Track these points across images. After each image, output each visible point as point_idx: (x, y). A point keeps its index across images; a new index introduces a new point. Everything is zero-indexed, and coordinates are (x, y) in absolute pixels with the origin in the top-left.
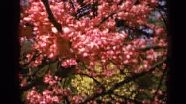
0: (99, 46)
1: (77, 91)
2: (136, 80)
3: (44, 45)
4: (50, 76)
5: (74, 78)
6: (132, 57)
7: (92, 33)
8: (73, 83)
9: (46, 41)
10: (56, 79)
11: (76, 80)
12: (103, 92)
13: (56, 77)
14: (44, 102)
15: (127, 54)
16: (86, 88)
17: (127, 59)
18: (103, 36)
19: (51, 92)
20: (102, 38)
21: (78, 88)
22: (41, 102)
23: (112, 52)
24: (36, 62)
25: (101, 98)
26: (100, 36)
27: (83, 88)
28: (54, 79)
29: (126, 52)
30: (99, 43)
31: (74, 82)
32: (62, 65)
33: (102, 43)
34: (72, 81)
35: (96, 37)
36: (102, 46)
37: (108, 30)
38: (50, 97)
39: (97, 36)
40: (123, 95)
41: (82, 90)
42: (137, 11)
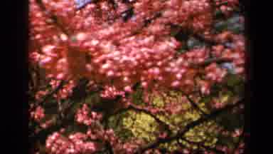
0: (138, 60)
1: (132, 135)
2: (217, 119)
3: (48, 59)
4: (85, 113)
5: (127, 116)
6: (184, 76)
7: (128, 42)
8: (124, 123)
9: (50, 54)
10: (94, 117)
11: (129, 119)
12: (168, 136)
13: (94, 113)
14: (72, 151)
15: (177, 73)
16: (144, 130)
17: (176, 79)
18: (145, 46)
19: (84, 136)
20: (143, 50)
21: (133, 130)
22: (68, 151)
23: (157, 70)
24: (64, 91)
25: (166, 145)
26: (140, 47)
27: (140, 131)
28: (91, 116)
29: (176, 69)
30: (138, 56)
31: (127, 122)
32: (102, 95)
33: (143, 57)
34: (125, 119)
35: (133, 49)
36: (142, 61)
37: (152, 38)
38: (81, 142)
39: (135, 47)
40: (199, 140)
41: (139, 134)
42: (192, 10)
